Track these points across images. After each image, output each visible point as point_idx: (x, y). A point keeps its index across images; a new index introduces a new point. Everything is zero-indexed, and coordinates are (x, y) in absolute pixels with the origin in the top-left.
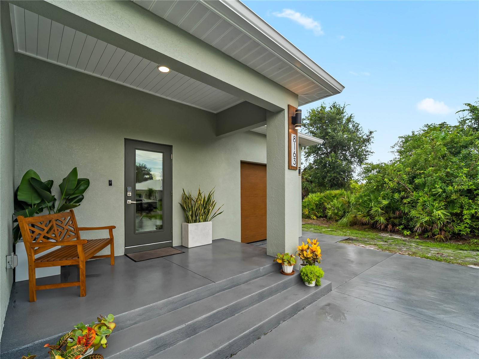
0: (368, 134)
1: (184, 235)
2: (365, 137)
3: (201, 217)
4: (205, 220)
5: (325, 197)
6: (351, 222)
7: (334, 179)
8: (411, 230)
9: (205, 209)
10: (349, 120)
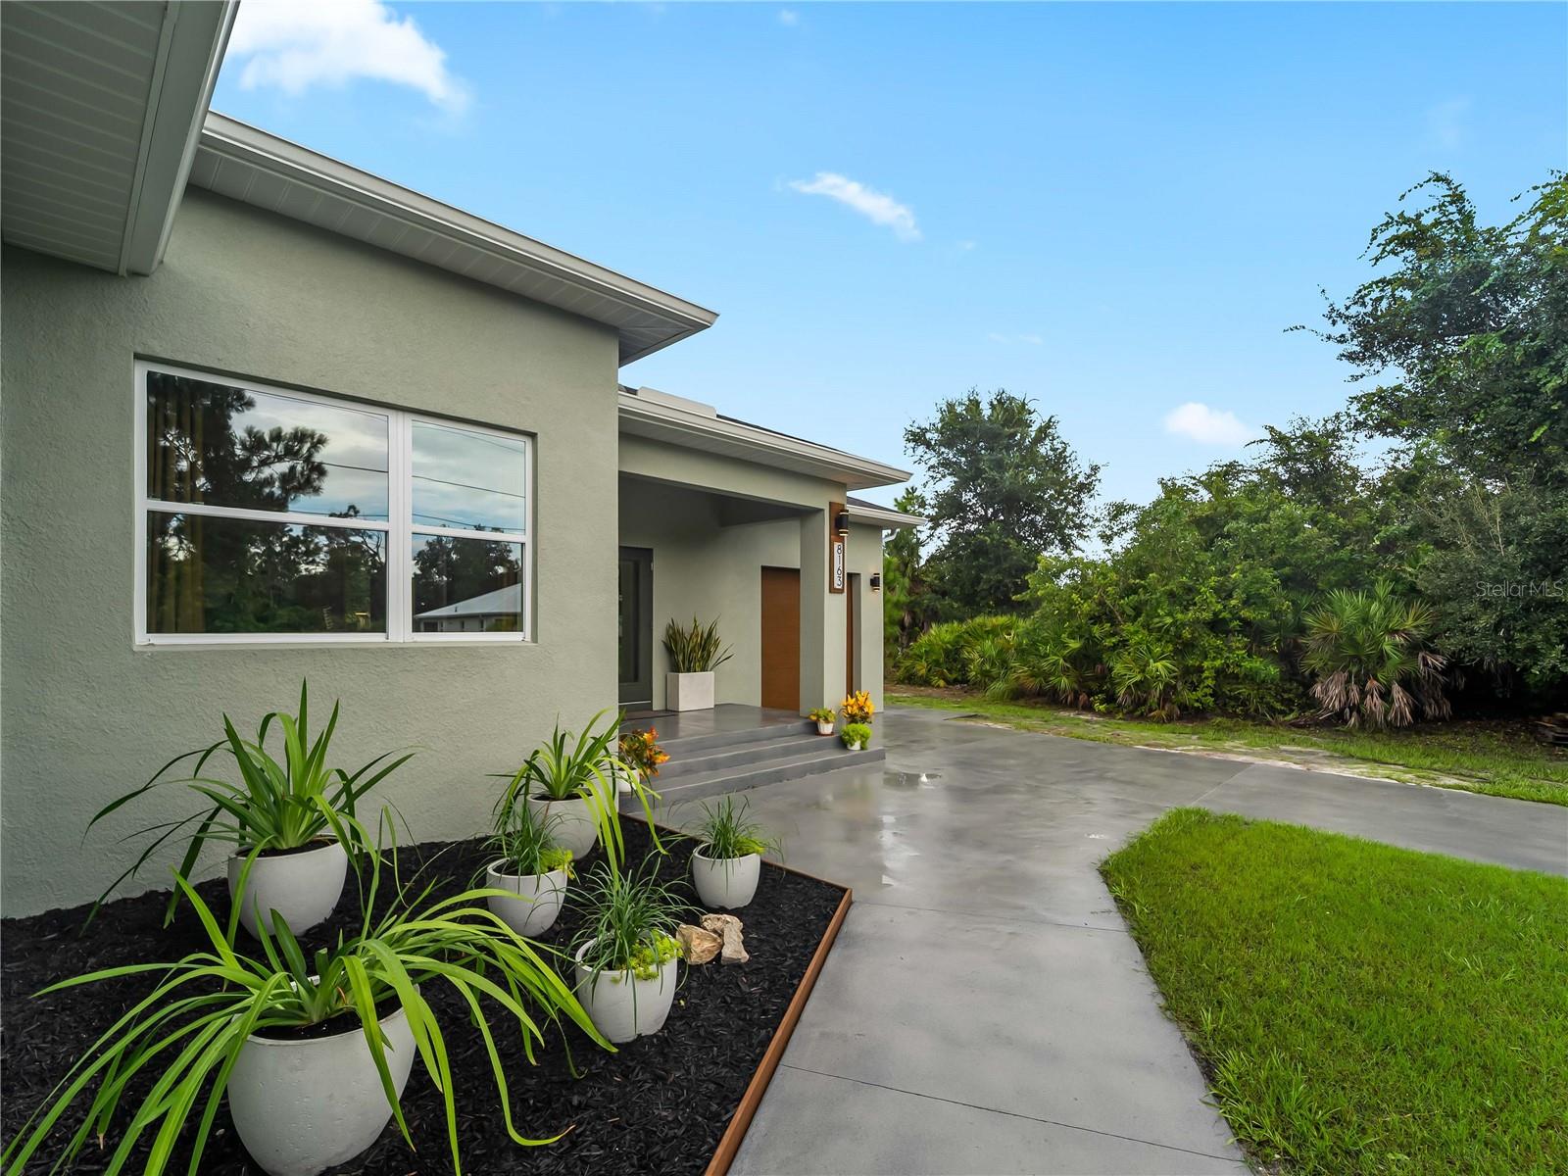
0: (1088, 472)
1: (671, 692)
2: (1081, 479)
3: (697, 664)
4: (703, 669)
5: (968, 633)
6: (1012, 690)
7: (999, 588)
8: (1111, 698)
9: (703, 651)
10: (1044, 431)
